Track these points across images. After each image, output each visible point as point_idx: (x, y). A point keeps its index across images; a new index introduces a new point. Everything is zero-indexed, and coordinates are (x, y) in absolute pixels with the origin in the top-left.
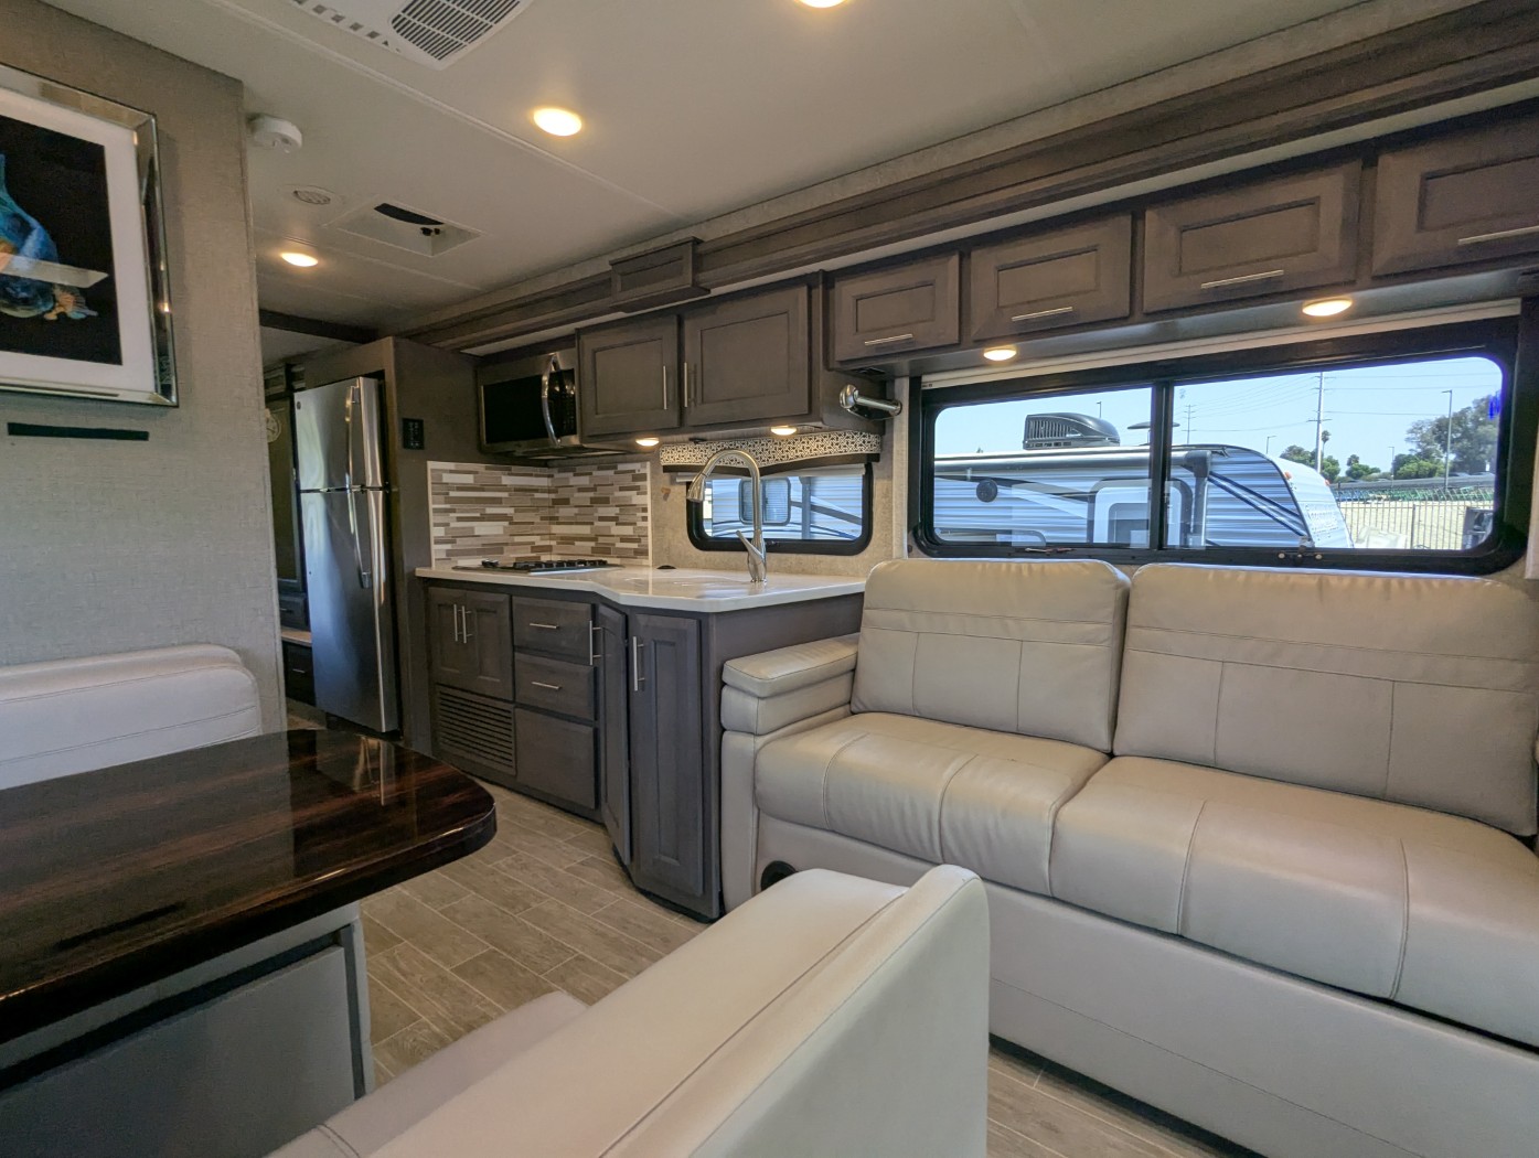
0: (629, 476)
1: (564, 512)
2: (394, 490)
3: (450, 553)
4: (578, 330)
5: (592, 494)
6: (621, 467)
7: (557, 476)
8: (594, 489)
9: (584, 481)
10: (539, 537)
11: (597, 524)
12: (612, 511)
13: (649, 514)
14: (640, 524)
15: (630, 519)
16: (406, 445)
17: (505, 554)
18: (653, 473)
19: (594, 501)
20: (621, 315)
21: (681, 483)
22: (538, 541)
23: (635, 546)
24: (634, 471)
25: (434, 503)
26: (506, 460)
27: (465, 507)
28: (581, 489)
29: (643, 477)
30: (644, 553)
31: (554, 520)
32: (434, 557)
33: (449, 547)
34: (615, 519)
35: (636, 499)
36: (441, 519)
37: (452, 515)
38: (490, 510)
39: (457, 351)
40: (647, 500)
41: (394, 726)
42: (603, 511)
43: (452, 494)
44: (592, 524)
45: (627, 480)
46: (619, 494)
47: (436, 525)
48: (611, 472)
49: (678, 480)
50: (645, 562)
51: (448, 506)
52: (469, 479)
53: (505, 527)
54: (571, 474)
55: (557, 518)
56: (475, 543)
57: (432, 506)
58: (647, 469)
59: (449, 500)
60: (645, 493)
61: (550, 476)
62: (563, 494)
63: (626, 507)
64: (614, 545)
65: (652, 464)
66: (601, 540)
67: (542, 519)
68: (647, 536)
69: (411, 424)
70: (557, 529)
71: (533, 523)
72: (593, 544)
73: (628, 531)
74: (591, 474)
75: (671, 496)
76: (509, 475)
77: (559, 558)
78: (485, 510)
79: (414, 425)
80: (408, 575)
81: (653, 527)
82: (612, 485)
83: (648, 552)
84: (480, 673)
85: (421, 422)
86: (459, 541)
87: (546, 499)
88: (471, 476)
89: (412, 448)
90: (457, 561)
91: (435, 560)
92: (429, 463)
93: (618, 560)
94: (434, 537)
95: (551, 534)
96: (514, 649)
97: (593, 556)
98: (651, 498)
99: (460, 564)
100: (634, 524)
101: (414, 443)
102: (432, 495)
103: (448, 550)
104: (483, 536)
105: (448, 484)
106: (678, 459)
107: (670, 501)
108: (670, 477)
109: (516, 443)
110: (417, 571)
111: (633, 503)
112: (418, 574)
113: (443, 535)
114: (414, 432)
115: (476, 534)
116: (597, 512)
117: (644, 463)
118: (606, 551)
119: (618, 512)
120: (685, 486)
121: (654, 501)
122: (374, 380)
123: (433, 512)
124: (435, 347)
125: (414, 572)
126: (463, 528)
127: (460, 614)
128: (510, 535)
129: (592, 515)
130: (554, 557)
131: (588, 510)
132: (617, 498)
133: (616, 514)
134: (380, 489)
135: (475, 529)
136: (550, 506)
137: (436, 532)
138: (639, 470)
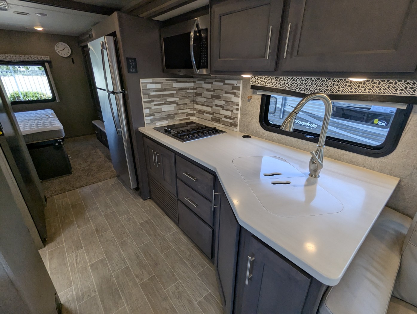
0: (231, 87)
1: (199, 99)
2: (126, 92)
4: (211, 2)
5: (212, 93)
6: (227, 82)
7: (197, 82)
8: (213, 91)
9: (209, 86)
10: (189, 109)
11: (214, 107)
12: (222, 103)
13: (239, 107)
15: (230, 108)
16: (129, 71)
17: (175, 118)
18: (243, 86)
19: (214, 97)
21: (259, 94)
22: (189, 111)
23: (231, 121)
24: (234, 84)
25: (144, 99)
26: (175, 77)
27: (157, 99)
28: (208, 90)
29: (238, 88)
30: (235, 125)
31: (196, 102)
32: (146, 122)
33: (151, 117)
34: (222, 107)
36: (148, 105)
37: (152, 103)
38: (169, 100)
39: (150, 19)
40: (239, 100)
41: (136, 186)
42: (217, 102)
43: (152, 94)
44: (212, 107)
45: (230, 89)
46: (225, 95)
47: (145, 108)
48: (222, 84)
49: (257, 93)
50: (235, 129)
51: (150, 99)
53: (175, 107)
54: (203, 82)
56: (163, 115)
58: (241, 85)
59: (150, 97)
60: (238, 97)
61: (194, 82)
62: (199, 91)
63: (228, 102)
64: (221, 118)
65: (243, 81)
66: (215, 115)
67: (191, 102)
68: (238, 118)
70: (197, 106)
71: (186, 104)
72: (211, 116)
73: (228, 113)
74: (212, 83)
75: (252, 100)
76: (176, 82)
77: (197, 119)
78: (166, 100)
79: (132, 61)
80: (135, 131)
81: (241, 114)
82: (222, 90)
83: (237, 126)
84: (164, 180)
85: (135, 59)
86: (156, 115)
87: (192, 92)
88: (160, 85)
89: (132, 73)
90: (155, 124)
91: (146, 124)
92: (140, 79)
93: (223, 126)
94: (145, 114)
95: (194, 108)
96: (177, 177)
97: (212, 121)
98: (241, 99)
99: (157, 124)
100: (232, 111)
101: (133, 70)
102: (143, 95)
103: (151, 119)
104: (166, 111)
105: (149, 89)
106: (261, 83)
107: (252, 103)
108: (253, 91)
109: (179, 70)
110: (139, 128)
111: (232, 101)
112: (139, 130)
113: (149, 112)
114: (132, 64)
115: (163, 111)
116: (214, 102)
117: (239, 81)
118: (217, 120)
119: (224, 104)
120: (261, 96)
121: (243, 101)
122: (112, 37)
123: (144, 103)
124: (139, 17)
125: (138, 129)
126: (157, 109)
127: (154, 154)
128: (177, 110)
129: (212, 103)
130: (195, 118)
131: (210, 100)
132: (224, 97)
133: (223, 105)
134: (121, 92)
135: (163, 108)
136: (194, 96)
137: (146, 112)
138: (236, 85)
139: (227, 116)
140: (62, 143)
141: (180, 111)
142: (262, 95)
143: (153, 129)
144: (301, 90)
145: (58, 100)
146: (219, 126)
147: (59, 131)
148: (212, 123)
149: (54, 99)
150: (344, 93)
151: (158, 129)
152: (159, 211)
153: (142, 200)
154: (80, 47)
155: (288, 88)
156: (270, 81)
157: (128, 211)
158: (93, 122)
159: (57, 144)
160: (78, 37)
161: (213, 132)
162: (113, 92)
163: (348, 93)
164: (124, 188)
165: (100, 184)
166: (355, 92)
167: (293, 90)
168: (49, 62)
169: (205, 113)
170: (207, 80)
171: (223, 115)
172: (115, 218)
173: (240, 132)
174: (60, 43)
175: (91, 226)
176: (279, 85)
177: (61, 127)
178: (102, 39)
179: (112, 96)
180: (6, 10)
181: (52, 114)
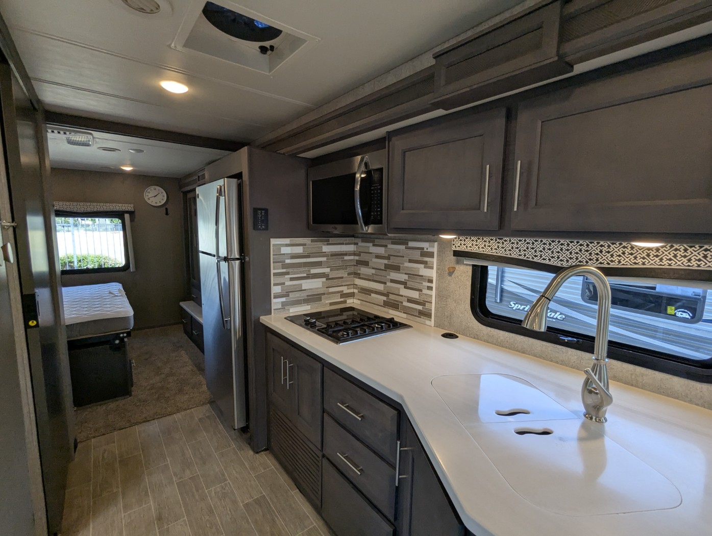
0: (419, 252)
1: (364, 270)
2: (247, 259)
3: (284, 304)
4: (389, 133)
5: (386, 262)
6: (411, 244)
7: (360, 244)
8: (388, 258)
9: (381, 251)
10: (346, 287)
11: (389, 284)
12: (403, 277)
13: (434, 285)
14: (425, 291)
15: (417, 286)
16: (255, 227)
17: (323, 301)
18: (439, 251)
19: (388, 267)
20: (440, 112)
21: (467, 265)
22: (346, 290)
23: (420, 307)
24: (423, 249)
25: (274, 269)
26: (326, 236)
27: (295, 270)
28: (378, 257)
29: (431, 255)
30: (429, 315)
31: (357, 275)
32: (273, 308)
33: (284, 299)
34: (404, 283)
35: (423, 271)
36: (280, 280)
37: (287, 276)
38: (313, 271)
39: (294, 156)
40: (433, 273)
41: (243, 425)
42: (394, 275)
43: (288, 261)
44: (385, 283)
45: (416, 255)
46: (407, 264)
47: (275, 285)
48: (402, 247)
49: (465, 263)
50: (428, 322)
51: (284, 270)
52: (299, 250)
53: (323, 282)
54: (371, 244)
55: (359, 274)
56: (303, 295)
57: (273, 271)
58: (435, 249)
59: (285, 266)
60: (432, 268)
61: (356, 244)
62: (364, 257)
63: (414, 276)
64: (402, 303)
65: (438, 244)
66: (391, 297)
67: (349, 274)
68: (431, 303)
69: (259, 212)
70: (359, 282)
71: (342, 278)
72: (385, 298)
73: (414, 295)
74: (386, 246)
75: (456, 273)
76: (328, 244)
77: (359, 302)
78: (309, 271)
79: (261, 213)
80: (254, 321)
81: (437, 296)
82: (403, 257)
83: (431, 316)
84: (298, 414)
85: (266, 210)
86: (291, 295)
87: (352, 260)
88: (302, 247)
89: (260, 229)
90: (289, 310)
91: (274, 310)
92: (272, 240)
93: (405, 316)
94: (274, 294)
95: (354, 284)
96: (324, 411)
97: (385, 307)
98: (437, 272)
99: (291, 311)
100: (421, 290)
101: (261, 226)
102: (273, 263)
103: (282, 302)
104: (308, 290)
105: (284, 254)
106: (471, 247)
107: (455, 278)
108: (457, 259)
109: (333, 226)
110: (261, 317)
111: (420, 274)
112: (261, 321)
113: (280, 291)
114: (261, 217)
115: (303, 288)
116: (389, 275)
117: (432, 244)
118: (395, 306)
119: (407, 279)
120: (471, 267)
121: (440, 275)
122: (235, 180)
123: (274, 276)
124: (279, 153)
125: (259, 318)
126: (294, 285)
127: (285, 363)
128: (327, 288)
129: (386, 277)
130: (356, 301)
131: (384, 273)
132: (407, 267)
133: (405, 280)
134: (237, 259)
135: (303, 285)
136: (354, 265)
137: (275, 290)
138: (427, 249)
139: (412, 298)
140: (126, 340)
141: (331, 290)
142: (473, 266)
143: (285, 318)
144: (544, 259)
145: (132, 268)
146: (399, 317)
147: (125, 319)
148: (386, 309)
149: (126, 267)
150: (623, 264)
151: (293, 319)
152: (283, 479)
153: (251, 453)
154: (182, 192)
155: (520, 255)
156: (487, 244)
157: (224, 475)
158: (182, 304)
159: (117, 342)
160: (181, 179)
161: (389, 326)
162: (226, 259)
163: (631, 265)
164: (221, 427)
165: (177, 416)
166: (644, 264)
167: (529, 258)
168: (131, 213)
169: (373, 293)
170: (377, 242)
171: (405, 296)
172: (197, 491)
173: (437, 327)
174: (153, 188)
175: (150, 509)
176: (503, 250)
177: (130, 312)
178: (220, 182)
179: (224, 265)
180: (88, 145)
181: (119, 290)
